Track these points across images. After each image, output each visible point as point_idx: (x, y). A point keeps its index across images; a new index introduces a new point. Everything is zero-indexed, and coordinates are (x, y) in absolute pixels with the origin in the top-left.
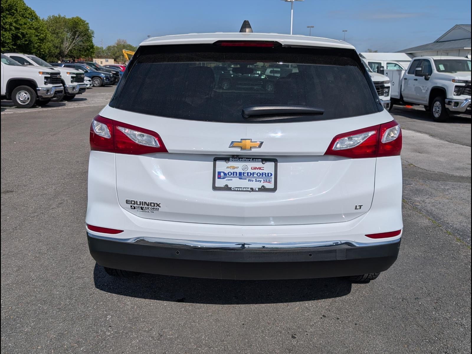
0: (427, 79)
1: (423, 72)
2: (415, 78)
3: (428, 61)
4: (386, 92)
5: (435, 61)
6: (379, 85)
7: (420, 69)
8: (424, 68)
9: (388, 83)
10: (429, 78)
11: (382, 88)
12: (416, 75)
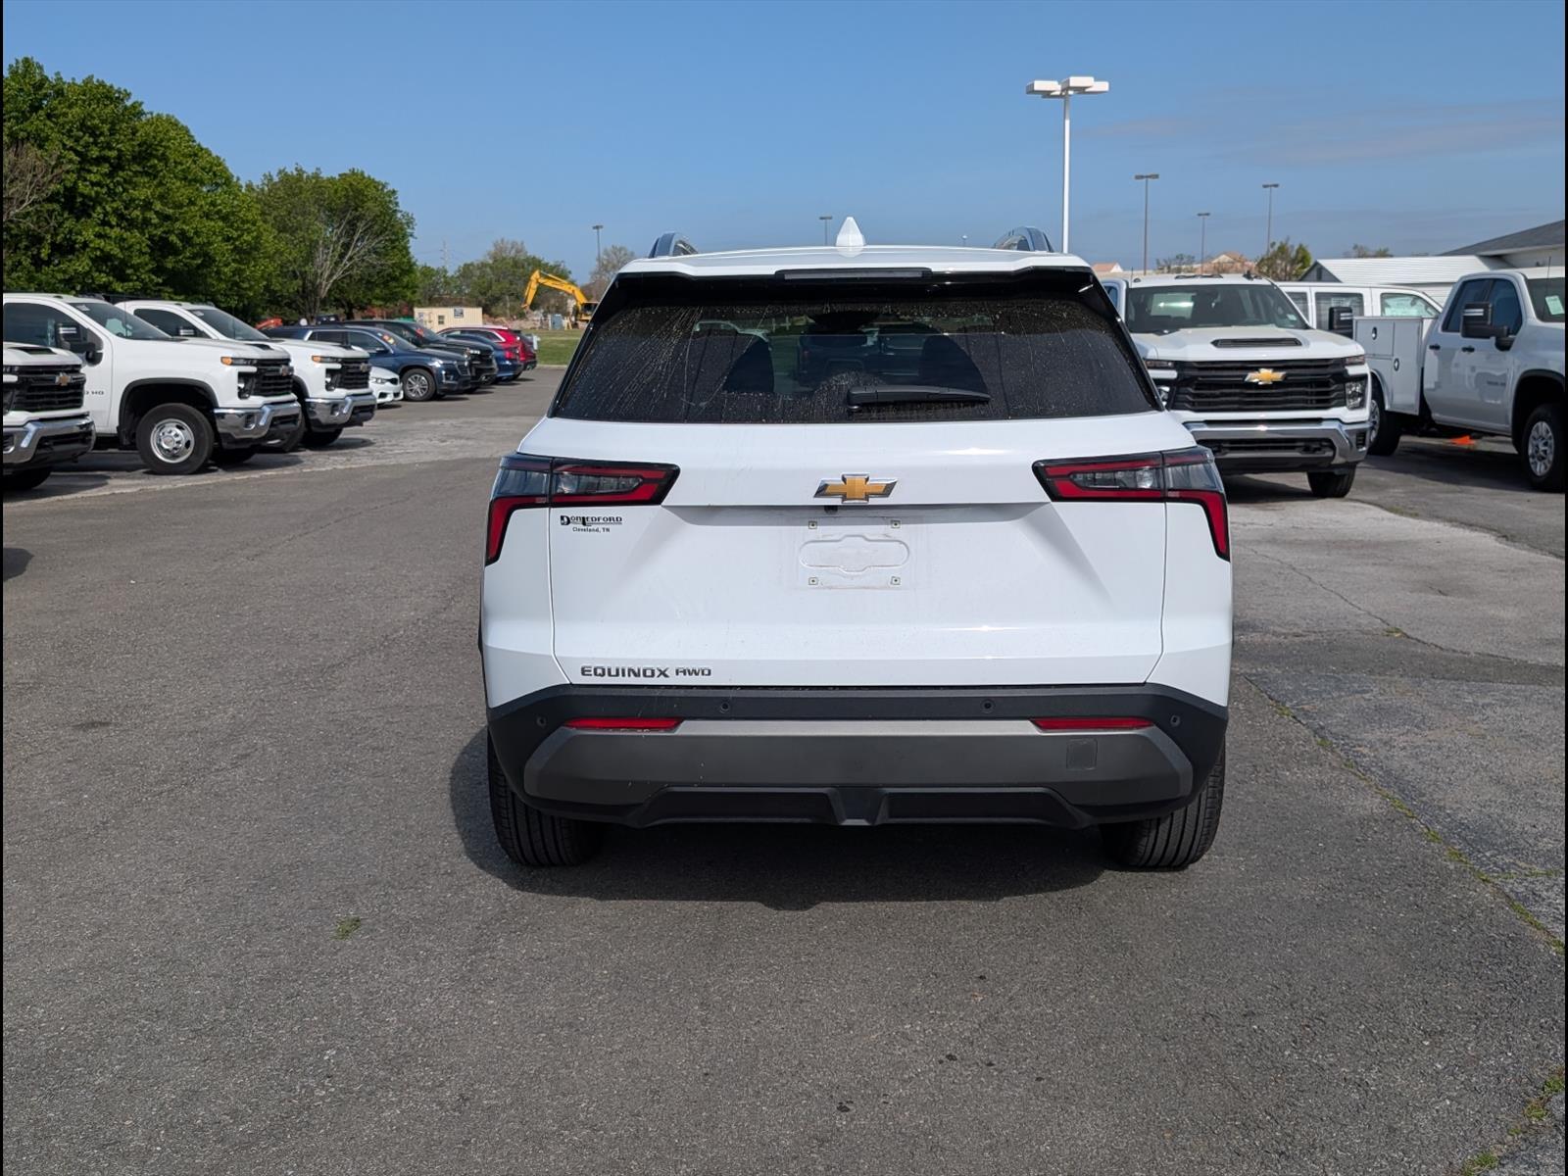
0: (1504, 346)
1: (1489, 322)
2: (1467, 346)
3: (1508, 284)
4: (1354, 395)
5: (1529, 282)
6: (1331, 370)
7: (1479, 312)
8: (1492, 308)
9: (1361, 363)
10: (1512, 341)
11: (1337, 382)
12: (1467, 334)
